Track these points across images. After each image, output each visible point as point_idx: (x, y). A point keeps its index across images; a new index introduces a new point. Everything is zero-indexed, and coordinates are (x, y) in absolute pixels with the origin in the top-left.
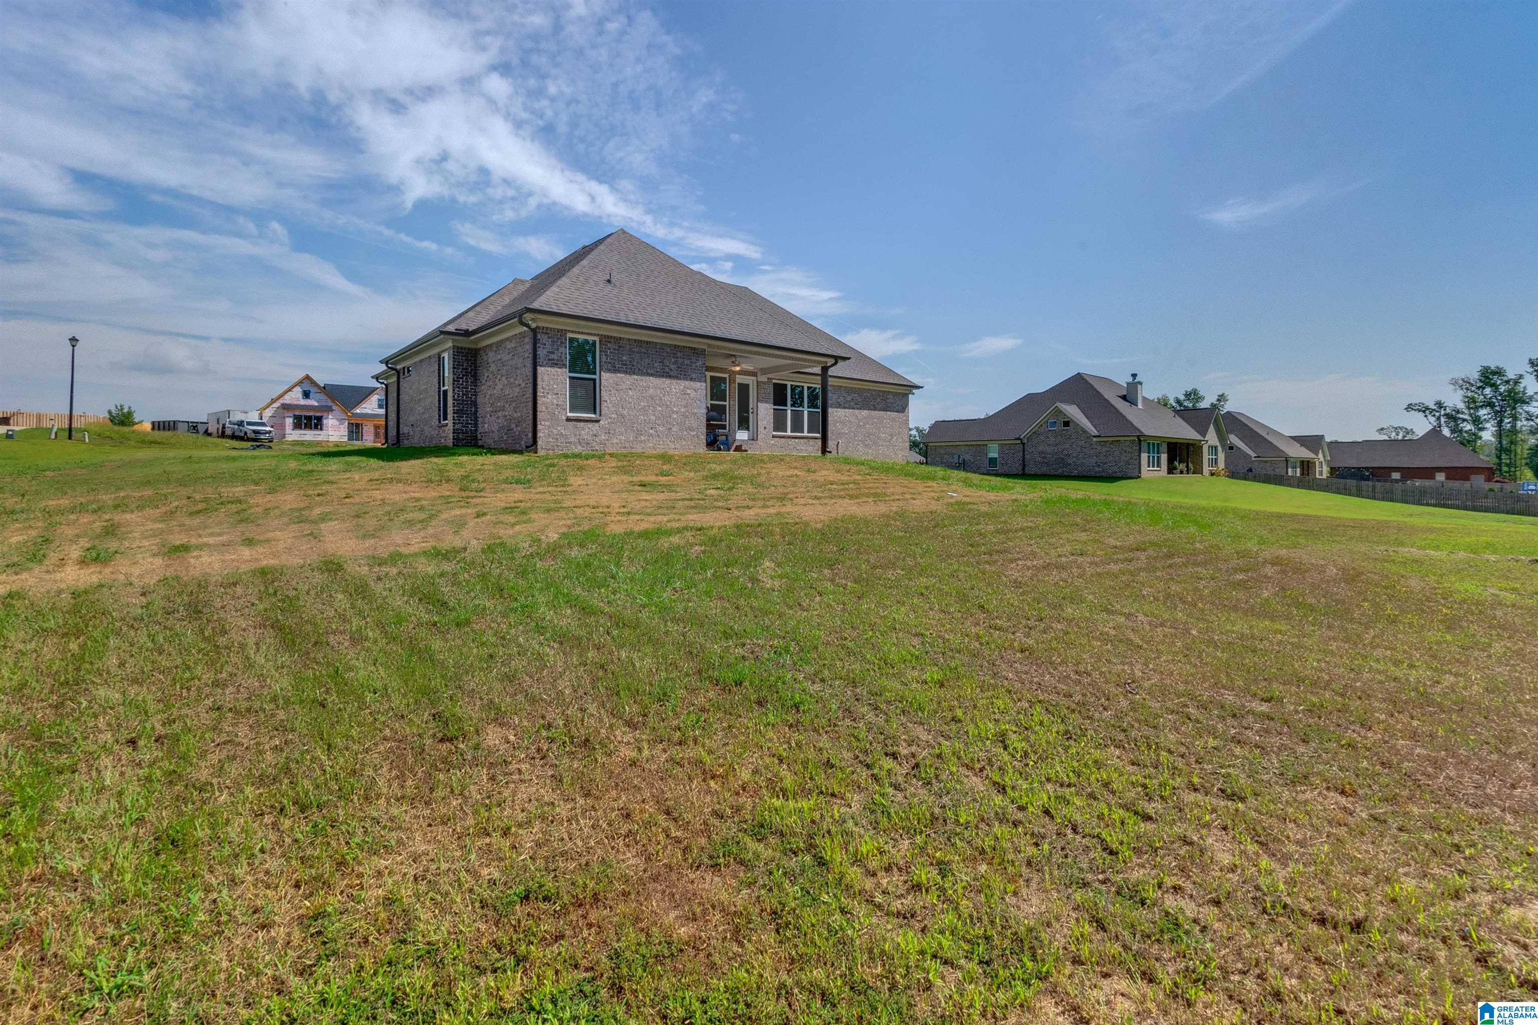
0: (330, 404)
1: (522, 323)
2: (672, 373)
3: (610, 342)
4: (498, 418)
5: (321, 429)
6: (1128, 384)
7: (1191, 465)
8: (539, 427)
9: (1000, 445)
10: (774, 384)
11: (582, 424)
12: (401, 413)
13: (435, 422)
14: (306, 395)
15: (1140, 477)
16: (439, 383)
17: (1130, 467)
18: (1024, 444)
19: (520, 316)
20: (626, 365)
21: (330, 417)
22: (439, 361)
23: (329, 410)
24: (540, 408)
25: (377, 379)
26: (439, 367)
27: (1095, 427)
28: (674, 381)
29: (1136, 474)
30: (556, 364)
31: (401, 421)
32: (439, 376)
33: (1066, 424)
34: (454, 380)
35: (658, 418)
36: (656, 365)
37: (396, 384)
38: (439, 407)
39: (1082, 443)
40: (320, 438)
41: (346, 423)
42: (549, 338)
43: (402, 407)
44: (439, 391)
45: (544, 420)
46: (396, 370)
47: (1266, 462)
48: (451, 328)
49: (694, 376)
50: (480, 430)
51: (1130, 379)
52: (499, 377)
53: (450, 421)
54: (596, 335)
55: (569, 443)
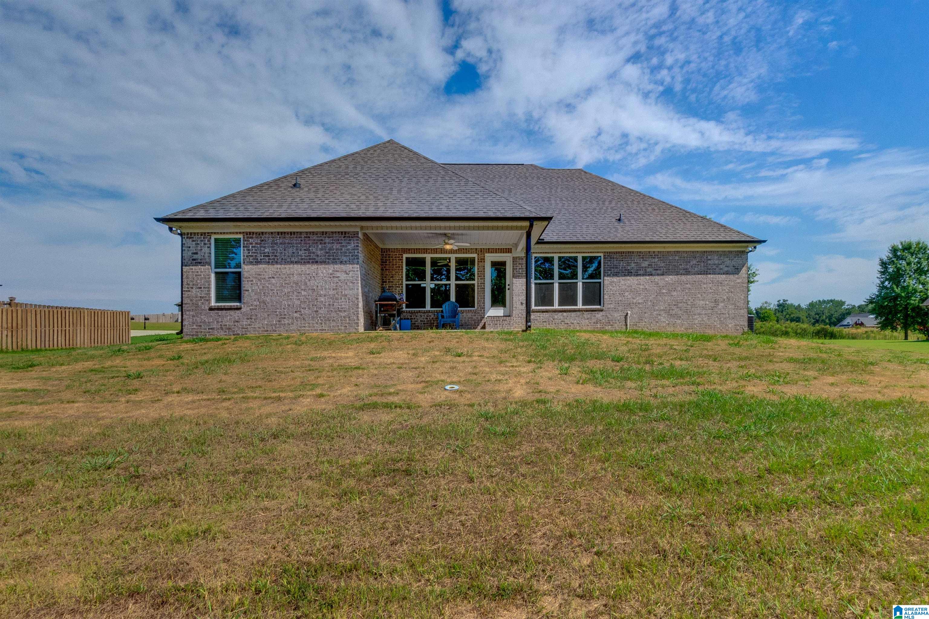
2: (319, 259)
3: (252, 238)
8: (184, 317)
11: (224, 312)
20: (267, 256)
24: (186, 300)
28: (321, 267)
30: (200, 263)
36: (301, 253)
42: (193, 241)
45: (189, 311)
49: (345, 259)
54: (240, 233)
55: (212, 329)
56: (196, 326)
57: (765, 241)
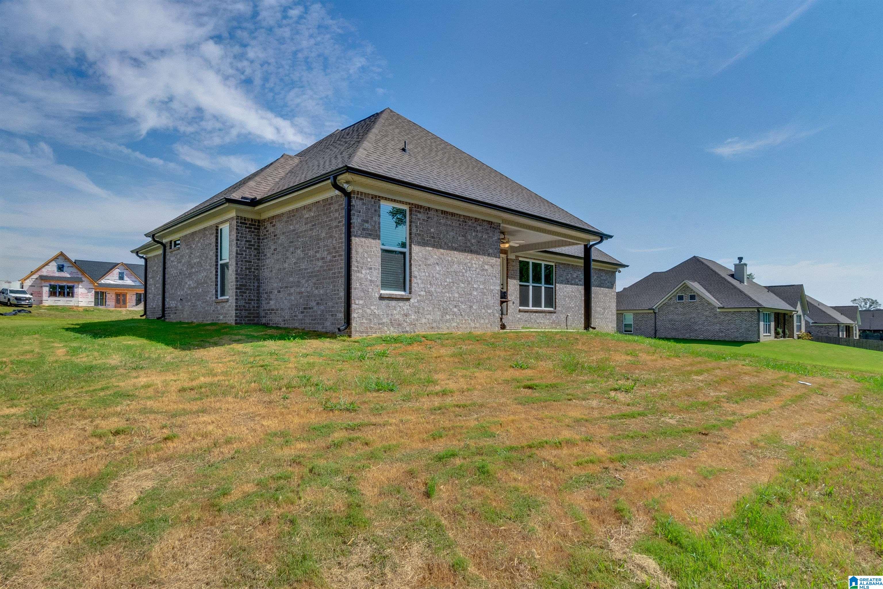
0: (80, 276)
1: (336, 186)
2: (472, 248)
3: (419, 212)
4: (290, 294)
5: (73, 296)
6: (736, 265)
7: (787, 331)
8: (353, 306)
9: (634, 314)
10: (521, 262)
11: (393, 303)
12: (167, 286)
13: (211, 297)
14: (61, 268)
15: (758, 341)
16: (217, 256)
17: (750, 333)
18: (655, 313)
19: (335, 178)
20: (433, 237)
21: (80, 286)
22: (217, 233)
23: (80, 281)
24: (355, 284)
25: (137, 253)
26: (217, 239)
27: (717, 300)
28: (474, 256)
29: (756, 339)
30: (370, 235)
31: (167, 295)
32: (217, 249)
33: (693, 297)
34: (237, 253)
35: (461, 296)
36: (460, 238)
37: (162, 257)
38: (217, 281)
39: (707, 313)
40: (72, 304)
41: (93, 292)
42: (364, 204)
43: (168, 281)
44: (217, 265)
45: (358, 299)
46: (162, 243)
47: (822, 327)
48: (236, 196)
49: (491, 251)
50: (264, 305)
51: (737, 262)
52: (291, 249)
53: (230, 295)
54: (406, 203)
55: (381, 324)
56: (366, 319)
57: (628, 266)
